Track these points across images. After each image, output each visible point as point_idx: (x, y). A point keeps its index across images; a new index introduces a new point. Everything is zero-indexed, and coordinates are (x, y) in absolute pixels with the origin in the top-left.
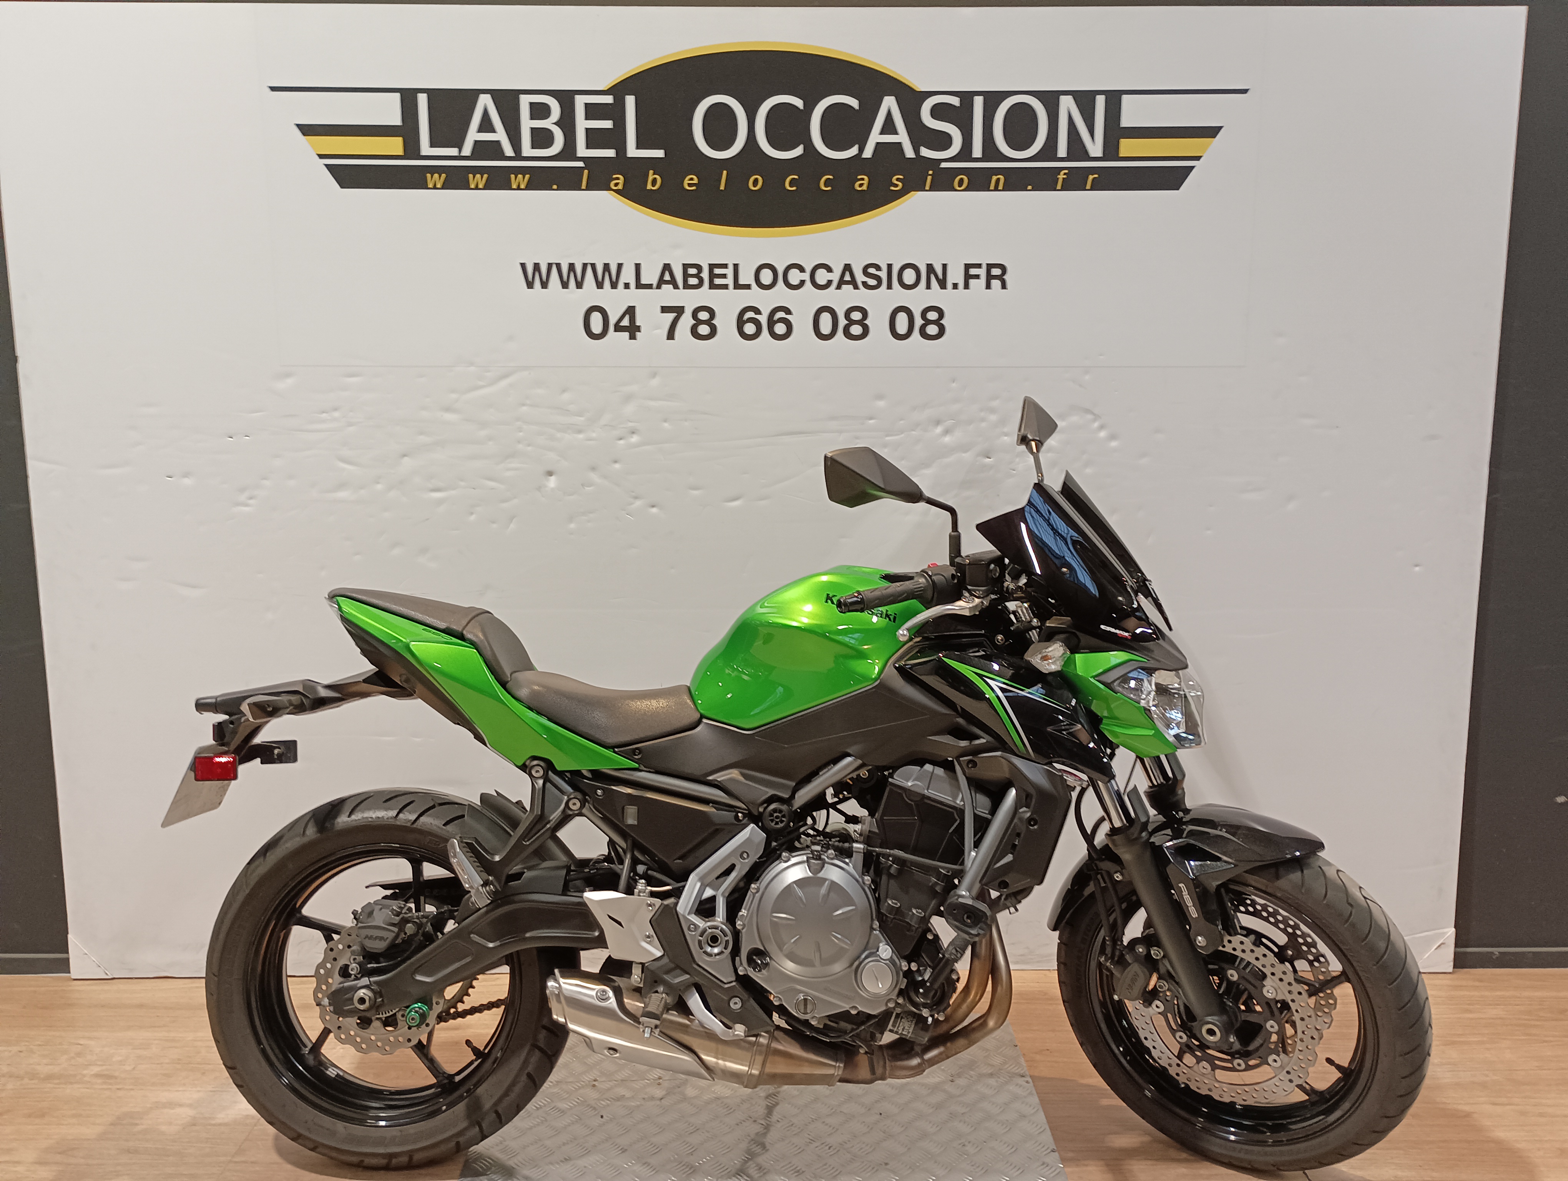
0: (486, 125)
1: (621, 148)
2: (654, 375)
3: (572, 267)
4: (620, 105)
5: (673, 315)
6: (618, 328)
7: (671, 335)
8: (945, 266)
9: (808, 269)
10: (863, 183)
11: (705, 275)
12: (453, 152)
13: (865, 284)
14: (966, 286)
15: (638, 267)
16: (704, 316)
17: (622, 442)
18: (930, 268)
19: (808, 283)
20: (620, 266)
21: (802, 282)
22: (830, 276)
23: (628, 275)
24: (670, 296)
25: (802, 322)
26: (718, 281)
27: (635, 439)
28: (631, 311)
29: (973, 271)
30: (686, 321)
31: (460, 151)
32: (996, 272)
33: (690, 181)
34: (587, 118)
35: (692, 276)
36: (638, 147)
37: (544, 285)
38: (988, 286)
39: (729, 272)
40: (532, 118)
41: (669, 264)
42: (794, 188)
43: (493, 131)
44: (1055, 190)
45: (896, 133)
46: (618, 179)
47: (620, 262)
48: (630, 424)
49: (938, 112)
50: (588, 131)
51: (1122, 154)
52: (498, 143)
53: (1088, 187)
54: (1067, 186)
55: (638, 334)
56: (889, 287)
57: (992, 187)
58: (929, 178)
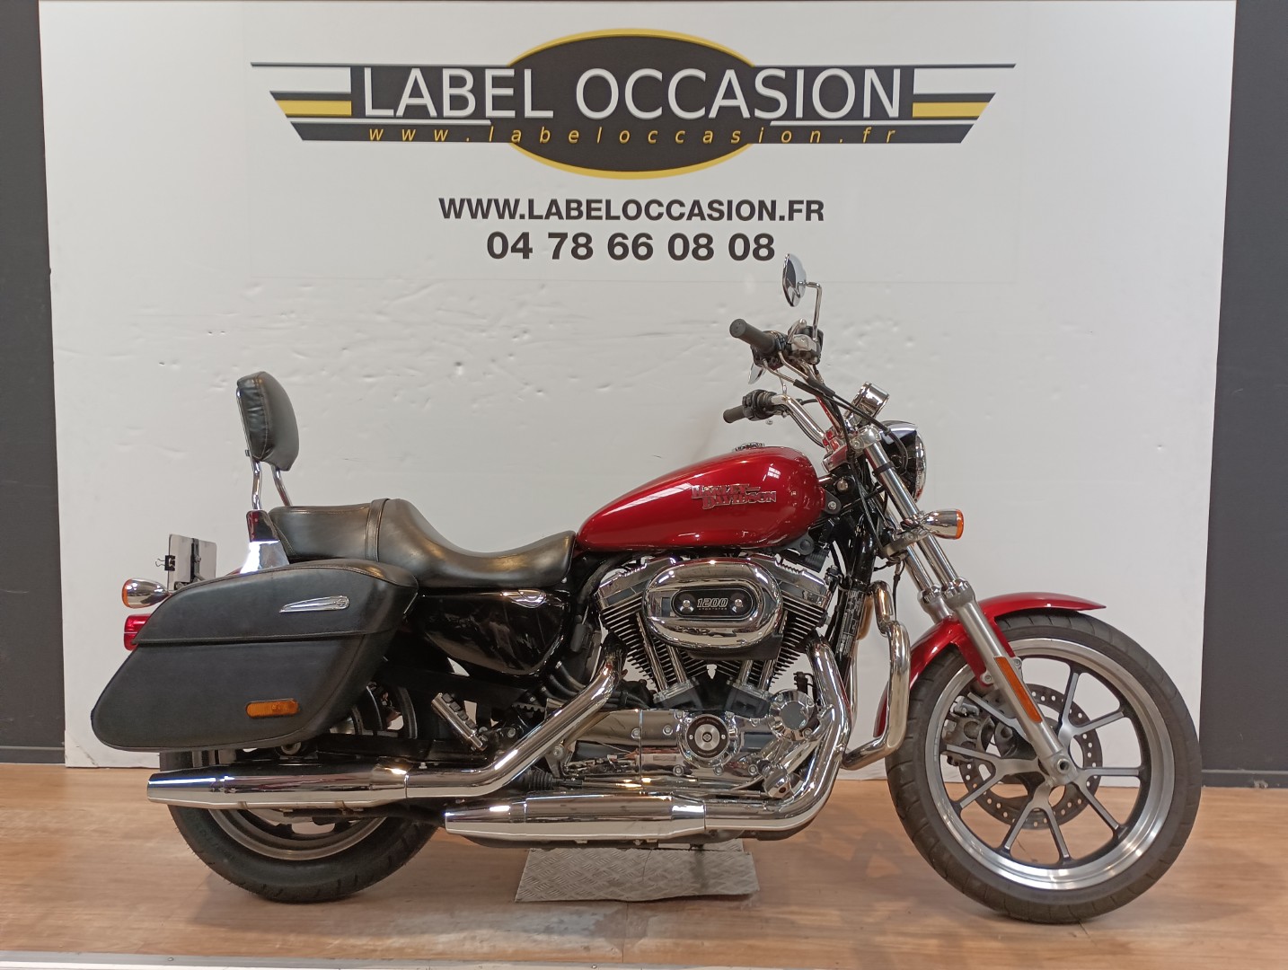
0: (416, 92)
1: (520, 110)
2: (542, 287)
3: (479, 202)
4: (519, 77)
5: (558, 239)
6: (514, 249)
7: (556, 255)
8: (774, 203)
9: (665, 205)
10: (709, 137)
11: (584, 208)
12: (391, 112)
14: (791, 218)
15: (531, 202)
16: (582, 240)
17: (516, 340)
18: (762, 204)
19: (665, 215)
20: (517, 202)
21: (660, 215)
22: (682, 210)
23: (523, 208)
24: (555, 224)
25: (660, 246)
26: (593, 213)
27: (526, 337)
28: (525, 236)
29: (796, 207)
30: (568, 245)
31: (395, 113)
32: (815, 207)
33: (573, 136)
34: (494, 86)
35: (574, 209)
36: (534, 108)
37: (458, 215)
38: (808, 218)
39: (603, 206)
40: (451, 86)
41: (555, 200)
42: (655, 141)
43: (421, 96)
44: (862, 142)
45: (735, 98)
46: (517, 134)
47: (517, 198)
48: (523, 326)
49: (769, 82)
50: (494, 97)
51: (915, 114)
52: (425, 106)
53: (888, 141)
54: (871, 140)
55: (530, 253)
57: (811, 141)
58: (762, 133)
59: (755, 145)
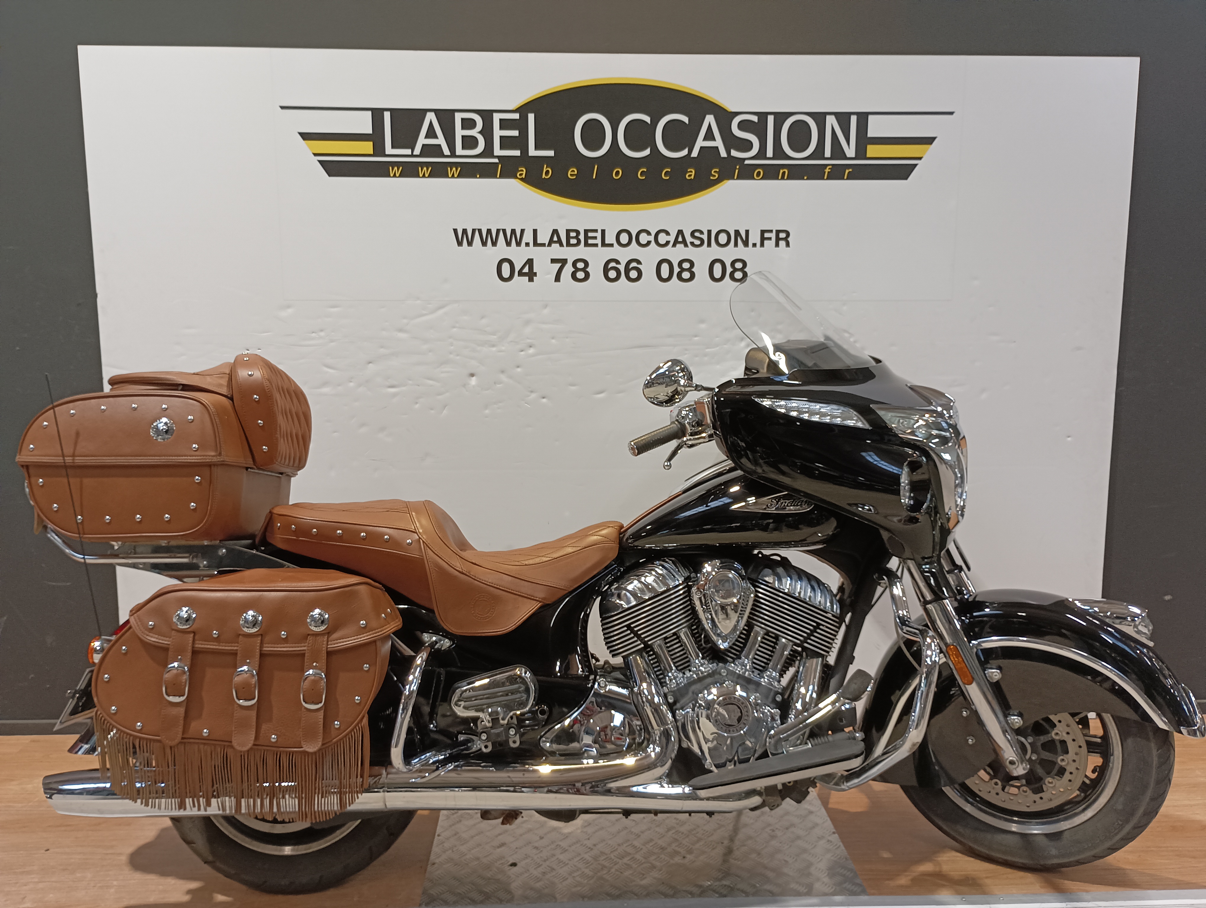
0: (431, 133)
1: (525, 149)
2: (546, 306)
3: (489, 231)
4: (524, 120)
5: (560, 265)
6: (521, 274)
7: (558, 279)
8: (747, 232)
9: (653, 234)
10: (691, 174)
11: (582, 237)
12: (408, 152)
13: (692, 244)
14: (762, 245)
15: (535, 232)
16: (580, 265)
17: (522, 353)
18: (737, 233)
19: (653, 243)
20: (522, 231)
21: (649, 243)
22: (668, 238)
23: (528, 237)
24: (557, 252)
25: (648, 269)
26: (590, 241)
27: (531, 351)
28: (530, 262)
29: (766, 235)
30: (568, 269)
31: (412, 152)
32: (783, 235)
33: (572, 173)
34: (502, 128)
35: (573, 238)
36: (537, 148)
37: (470, 244)
38: (777, 245)
39: (599, 235)
40: (463, 128)
41: (557, 230)
42: (644, 178)
43: (436, 137)
44: (824, 179)
45: (714, 139)
46: (522, 171)
47: (523, 228)
48: (529, 341)
49: (744, 126)
50: (501, 137)
51: (869, 155)
52: (440, 145)
53: (845, 177)
54: (831, 177)
55: (535, 278)
56: (709, 245)
57: (780, 178)
58: (737, 171)
59: (731, 182)
